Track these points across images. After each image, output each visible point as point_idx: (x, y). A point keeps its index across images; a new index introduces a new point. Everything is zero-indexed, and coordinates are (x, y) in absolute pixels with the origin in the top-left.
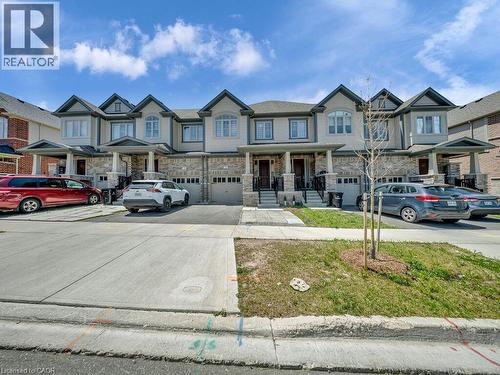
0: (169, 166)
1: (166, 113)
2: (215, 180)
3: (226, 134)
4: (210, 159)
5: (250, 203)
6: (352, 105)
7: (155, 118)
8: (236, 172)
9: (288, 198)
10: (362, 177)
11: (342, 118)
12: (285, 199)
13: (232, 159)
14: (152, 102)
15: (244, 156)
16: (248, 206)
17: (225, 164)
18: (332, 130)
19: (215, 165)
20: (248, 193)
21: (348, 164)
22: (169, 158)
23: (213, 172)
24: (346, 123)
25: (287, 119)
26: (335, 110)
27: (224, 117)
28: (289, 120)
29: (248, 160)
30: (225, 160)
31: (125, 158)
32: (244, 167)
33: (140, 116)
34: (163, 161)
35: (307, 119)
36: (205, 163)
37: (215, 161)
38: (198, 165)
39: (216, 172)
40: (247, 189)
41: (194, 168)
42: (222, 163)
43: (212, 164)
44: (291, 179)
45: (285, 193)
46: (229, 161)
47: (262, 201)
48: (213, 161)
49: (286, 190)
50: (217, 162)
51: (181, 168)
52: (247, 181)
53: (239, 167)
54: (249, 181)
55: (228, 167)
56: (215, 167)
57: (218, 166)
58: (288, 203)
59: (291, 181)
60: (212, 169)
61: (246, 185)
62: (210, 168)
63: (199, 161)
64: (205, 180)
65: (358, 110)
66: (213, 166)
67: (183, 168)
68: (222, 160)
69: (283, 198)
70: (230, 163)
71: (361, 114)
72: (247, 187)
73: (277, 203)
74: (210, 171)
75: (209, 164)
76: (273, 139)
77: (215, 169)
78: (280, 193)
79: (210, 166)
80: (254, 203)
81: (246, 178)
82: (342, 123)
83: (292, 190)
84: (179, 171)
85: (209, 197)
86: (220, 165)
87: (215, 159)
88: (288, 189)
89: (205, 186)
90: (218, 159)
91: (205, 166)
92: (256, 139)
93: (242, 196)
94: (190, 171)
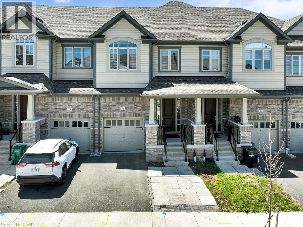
0: (50, 106)
2: (108, 123)
4: (102, 98)
5: (154, 159)
6: (272, 36)
8: (136, 115)
9: (198, 153)
10: (280, 122)
11: (260, 52)
12: (195, 154)
13: (130, 99)
17: (122, 104)
18: (248, 66)
19: (109, 106)
21: (265, 107)
23: (107, 114)
24: (265, 57)
26: (253, 41)
27: (121, 46)
28: (200, 49)
29: (153, 108)
30: (122, 99)
35: (221, 49)
36: (96, 102)
37: (110, 100)
38: (88, 105)
39: (110, 114)
40: (152, 142)
41: (82, 109)
42: (118, 104)
43: (105, 104)
44: (201, 131)
45: (195, 147)
46: (127, 101)
47: (168, 158)
48: (107, 101)
49: (195, 143)
50: (111, 102)
51: (65, 109)
52: (151, 132)
53: (139, 109)
54: (153, 133)
55: (126, 108)
56: (109, 108)
57: (113, 107)
58: (197, 159)
59: (202, 133)
60: (106, 111)
61: (150, 137)
62: (102, 109)
63: (90, 101)
64: (96, 125)
65: (278, 43)
66: (107, 107)
67: (68, 109)
68: (119, 100)
69: (193, 152)
70: (129, 104)
71: (282, 46)
72: (151, 140)
73: (186, 161)
74: (102, 113)
75: (102, 104)
76: (180, 71)
77: (109, 111)
78: (189, 146)
79: (103, 107)
80: (159, 159)
81: (149, 129)
82: (260, 57)
83: (202, 143)
84: (63, 112)
85: (102, 145)
86: (116, 105)
87: (110, 99)
88: (198, 142)
89: (97, 133)
90: (112, 98)
91: (96, 106)
92: (159, 71)
93: (145, 150)
94: (76, 114)
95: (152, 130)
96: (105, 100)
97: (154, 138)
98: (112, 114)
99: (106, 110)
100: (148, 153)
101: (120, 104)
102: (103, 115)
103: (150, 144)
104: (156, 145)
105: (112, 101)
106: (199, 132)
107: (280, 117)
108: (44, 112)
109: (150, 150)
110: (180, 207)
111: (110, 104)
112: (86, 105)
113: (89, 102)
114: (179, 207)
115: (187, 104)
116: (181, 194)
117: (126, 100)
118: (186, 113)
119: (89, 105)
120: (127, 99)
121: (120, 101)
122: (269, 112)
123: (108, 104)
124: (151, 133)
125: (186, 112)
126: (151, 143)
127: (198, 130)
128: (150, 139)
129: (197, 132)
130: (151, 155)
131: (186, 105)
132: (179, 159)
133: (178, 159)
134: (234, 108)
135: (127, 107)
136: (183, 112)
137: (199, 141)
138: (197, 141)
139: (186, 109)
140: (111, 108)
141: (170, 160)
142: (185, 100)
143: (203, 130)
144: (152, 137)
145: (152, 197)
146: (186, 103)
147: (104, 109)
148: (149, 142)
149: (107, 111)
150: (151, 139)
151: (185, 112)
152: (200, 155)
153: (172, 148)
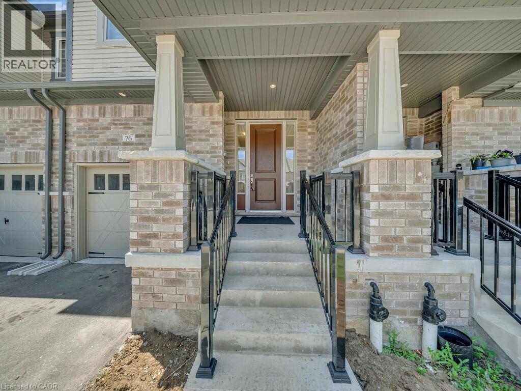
9: (390, 299)
12: (376, 310)
17: (127, 126)
19: (91, 131)
23: (86, 154)
30: (127, 111)
36: (57, 121)
37: (93, 114)
38: (37, 130)
39: (94, 153)
40: (155, 236)
41: (23, 140)
42: (115, 124)
43: (81, 124)
44: (410, 186)
45: (372, 265)
46: (139, 115)
48: (85, 116)
49: (377, 248)
50: (97, 120)
52: (151, 187)
54: (162, 190)
55: (137, 136)
56: (90, 137)
57: (100, 133)
59: (412, 197)
60: (82, 145)
61: (147, 212)
62: (74, 139)
63: (40, 117)
66: (86, 133)
68: (117, 112)
69: (363, 296)
70: (144, 124)
72: (155, 228)
74: (73, 149)
75: (73, 125)
77: (90, 145)
79: (74, 133)
80: (193, 321)
81: (143, 175)
83: (416, 249)
86: (108, 128)
87: (93, 109)
88: (389, 243)
89: (57, 204)
90: (100, 108)
91: (57, 131)
95: (155, 179)
96: (80, 113)
97: (167, 216)
98: (98, 152)
99: (84, 141)
100: (140, 288)
101: (121, 124)
102: (74, 154)
103: (147, 244)
104: (174, 251)
105: (97, 115)
106: (397, 188)
109: (151, 272)
111: (95, 124)
112: (33, 130)
113: (39, 121)
115: (311, 140)
118: (309, 164)
119: (40, 129)
120: (139, 111)
121: (120, 115)
123: (89, 125)
124: (150, 194)
125: (309, 161)
126: (154, 242)
127: (392, 178)
128: (148, 219)
129: (385, 189)
130: (154, 295)
131: (309, 144)
132: (293, 344)
133: (285, 343)
134: (467, 134)
135: (140, 132)
136: (301, 161)
137: (398, 239)
138: (386, 239)
139: (310, 154)
140: (98, 137)
141: (237, 349)
142: (305, 130)
143: (418, 180)
144: (157, 212)
146: (309, 137)
147: (79, 139)
148: (142, 236)
149: (85, 145)
150: (155, 220)
151: (305, 161)
152: (404, 313)
153: (258, 263)
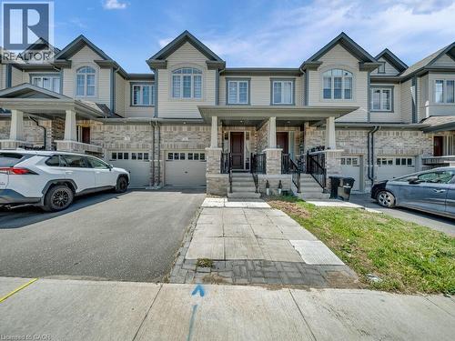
0: (106, 135)
1: (105, 63)
2: (170, 156)
3: (187, 94)
4: (163, 127)
5: (216, 190)
6: (353, 62)
7: (89, 70)
8: (199, 147)
9: (271, 184)
10: (365, 157)
11: (340, 79)
12: (268, 186)
13: (193, 128)
14: (86, 47)
15: (210, 125)
16: (213, 194)
17: (185, 135)
18: (327, 94)
19: (170, 136)
20: (214, 175)
21: (347, 139)
22: (105, 123)
23: (168, 145)
24: (345, 86)
25: (268, 78)
26: (332, 68)
27: (184, 72)
28: (271, 80)
29: (215, 131)
30: (185, 128)
31: (44, 122)
32: (209, 139)
33: (69, 66)
34: (97, 128)
35: (294, 80)
36: (156, 132)
37: (171, 130)
39: (171, 145)
40: (213, 169)
41: (141, 139)
42: (180, 134)
43: (166, 133)
44: (276, 157)
45: (267, 176)
47: (234, 188)
48: (168, 130)
49: (268, 172)
50: (173, 132)
51: (122, 139)
52: (212, 157)
53: (203, 139)
55: (189, 138)
56: (170, 138)
57: (174, 137)
58: (271, 192)
59: (277, 160)
60: (166, 141)
61: (211, 163)
62: (163, 139)
63: (149, 130)
64: (156, 156)
65: (361, 69)
66: (168, 137)
67: (126, 139)
68: (181, 129)
69: (265, 183)
70: (192, 134)
71: (366, 73)
72: (213, 167)
73: (257, 192)
74: (163, 143)
75: (162, 133)
76: (249, 104)
77: (170, 141)
78: (260, 176)
79: (163, 137)
81: (211, 154)
82: (340, 85)
83: (277, 172)
84: (120, 142)
85: (162, 179)
86: (177, 135)
87: (171, 127)
88: (271, 171)
89: (156, 165)
90: (174, 127)
91: (156, 136)
92: (227, 104)
93: (205, 179)
94: (135, 143)
95: (213, 155)
96: (166, 129)
98: (173, 145)
100: (209, 183)
101: (182, 134)
102: (163, 145)
103: (211, 171)
104: (218, 173)
105: (174, 130)
106: (273, 158)
107: (365, 151)
108: (99, 142)
109: (212, 179)
110: (251, 267)
111: (172, 134)
112: (146, 135)
113: (148, 132)
114: (247, 267)
115: (257, 139)
116: (252, 235)
117: (189, 129)
119: (149, 135)
122: (352, 145)
123: (169, 134)
127: (272, 155)
129: (270, 158)
130: (213, 185)
132: (248, 190)
136: (252, 148)
137: (273, 170)
140: (172, 138)
141: (236, 191)
142: (254, 135)
143: (278, 155)
145: (189, 238)
146: (255, 138)
147: (165, 139)
148: (210, 169)
149: (168, 142)
152: (275, 187)
